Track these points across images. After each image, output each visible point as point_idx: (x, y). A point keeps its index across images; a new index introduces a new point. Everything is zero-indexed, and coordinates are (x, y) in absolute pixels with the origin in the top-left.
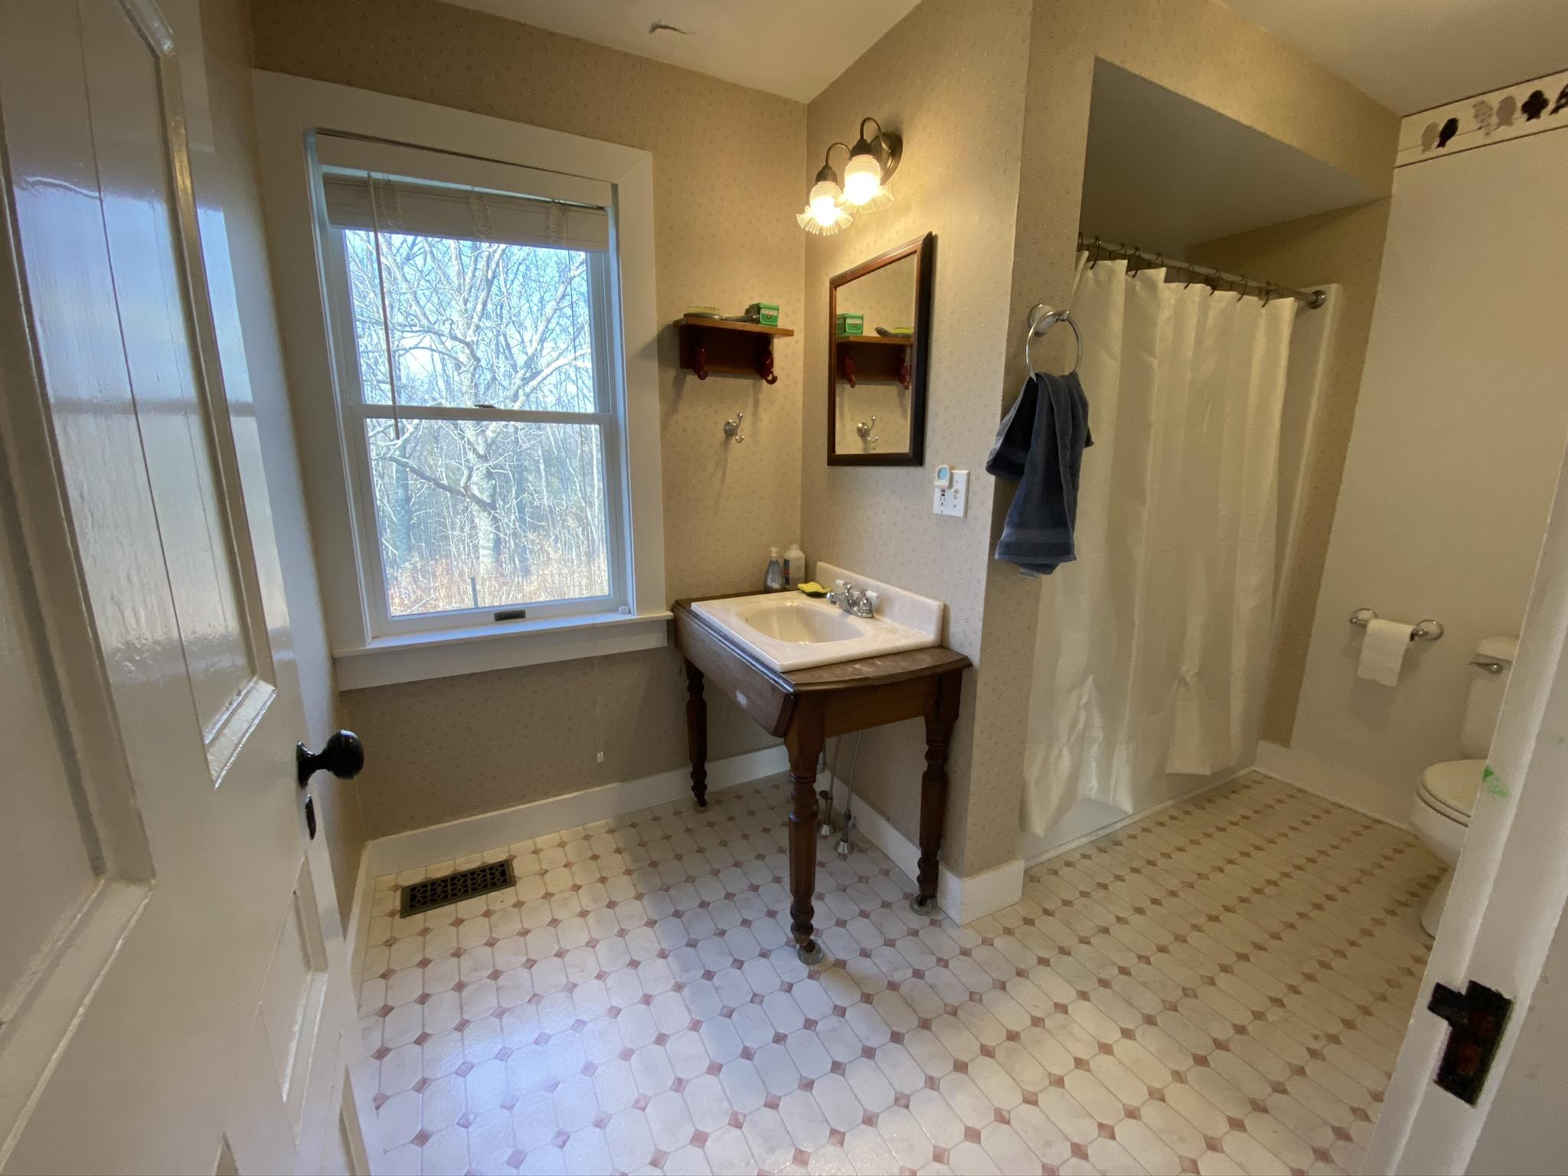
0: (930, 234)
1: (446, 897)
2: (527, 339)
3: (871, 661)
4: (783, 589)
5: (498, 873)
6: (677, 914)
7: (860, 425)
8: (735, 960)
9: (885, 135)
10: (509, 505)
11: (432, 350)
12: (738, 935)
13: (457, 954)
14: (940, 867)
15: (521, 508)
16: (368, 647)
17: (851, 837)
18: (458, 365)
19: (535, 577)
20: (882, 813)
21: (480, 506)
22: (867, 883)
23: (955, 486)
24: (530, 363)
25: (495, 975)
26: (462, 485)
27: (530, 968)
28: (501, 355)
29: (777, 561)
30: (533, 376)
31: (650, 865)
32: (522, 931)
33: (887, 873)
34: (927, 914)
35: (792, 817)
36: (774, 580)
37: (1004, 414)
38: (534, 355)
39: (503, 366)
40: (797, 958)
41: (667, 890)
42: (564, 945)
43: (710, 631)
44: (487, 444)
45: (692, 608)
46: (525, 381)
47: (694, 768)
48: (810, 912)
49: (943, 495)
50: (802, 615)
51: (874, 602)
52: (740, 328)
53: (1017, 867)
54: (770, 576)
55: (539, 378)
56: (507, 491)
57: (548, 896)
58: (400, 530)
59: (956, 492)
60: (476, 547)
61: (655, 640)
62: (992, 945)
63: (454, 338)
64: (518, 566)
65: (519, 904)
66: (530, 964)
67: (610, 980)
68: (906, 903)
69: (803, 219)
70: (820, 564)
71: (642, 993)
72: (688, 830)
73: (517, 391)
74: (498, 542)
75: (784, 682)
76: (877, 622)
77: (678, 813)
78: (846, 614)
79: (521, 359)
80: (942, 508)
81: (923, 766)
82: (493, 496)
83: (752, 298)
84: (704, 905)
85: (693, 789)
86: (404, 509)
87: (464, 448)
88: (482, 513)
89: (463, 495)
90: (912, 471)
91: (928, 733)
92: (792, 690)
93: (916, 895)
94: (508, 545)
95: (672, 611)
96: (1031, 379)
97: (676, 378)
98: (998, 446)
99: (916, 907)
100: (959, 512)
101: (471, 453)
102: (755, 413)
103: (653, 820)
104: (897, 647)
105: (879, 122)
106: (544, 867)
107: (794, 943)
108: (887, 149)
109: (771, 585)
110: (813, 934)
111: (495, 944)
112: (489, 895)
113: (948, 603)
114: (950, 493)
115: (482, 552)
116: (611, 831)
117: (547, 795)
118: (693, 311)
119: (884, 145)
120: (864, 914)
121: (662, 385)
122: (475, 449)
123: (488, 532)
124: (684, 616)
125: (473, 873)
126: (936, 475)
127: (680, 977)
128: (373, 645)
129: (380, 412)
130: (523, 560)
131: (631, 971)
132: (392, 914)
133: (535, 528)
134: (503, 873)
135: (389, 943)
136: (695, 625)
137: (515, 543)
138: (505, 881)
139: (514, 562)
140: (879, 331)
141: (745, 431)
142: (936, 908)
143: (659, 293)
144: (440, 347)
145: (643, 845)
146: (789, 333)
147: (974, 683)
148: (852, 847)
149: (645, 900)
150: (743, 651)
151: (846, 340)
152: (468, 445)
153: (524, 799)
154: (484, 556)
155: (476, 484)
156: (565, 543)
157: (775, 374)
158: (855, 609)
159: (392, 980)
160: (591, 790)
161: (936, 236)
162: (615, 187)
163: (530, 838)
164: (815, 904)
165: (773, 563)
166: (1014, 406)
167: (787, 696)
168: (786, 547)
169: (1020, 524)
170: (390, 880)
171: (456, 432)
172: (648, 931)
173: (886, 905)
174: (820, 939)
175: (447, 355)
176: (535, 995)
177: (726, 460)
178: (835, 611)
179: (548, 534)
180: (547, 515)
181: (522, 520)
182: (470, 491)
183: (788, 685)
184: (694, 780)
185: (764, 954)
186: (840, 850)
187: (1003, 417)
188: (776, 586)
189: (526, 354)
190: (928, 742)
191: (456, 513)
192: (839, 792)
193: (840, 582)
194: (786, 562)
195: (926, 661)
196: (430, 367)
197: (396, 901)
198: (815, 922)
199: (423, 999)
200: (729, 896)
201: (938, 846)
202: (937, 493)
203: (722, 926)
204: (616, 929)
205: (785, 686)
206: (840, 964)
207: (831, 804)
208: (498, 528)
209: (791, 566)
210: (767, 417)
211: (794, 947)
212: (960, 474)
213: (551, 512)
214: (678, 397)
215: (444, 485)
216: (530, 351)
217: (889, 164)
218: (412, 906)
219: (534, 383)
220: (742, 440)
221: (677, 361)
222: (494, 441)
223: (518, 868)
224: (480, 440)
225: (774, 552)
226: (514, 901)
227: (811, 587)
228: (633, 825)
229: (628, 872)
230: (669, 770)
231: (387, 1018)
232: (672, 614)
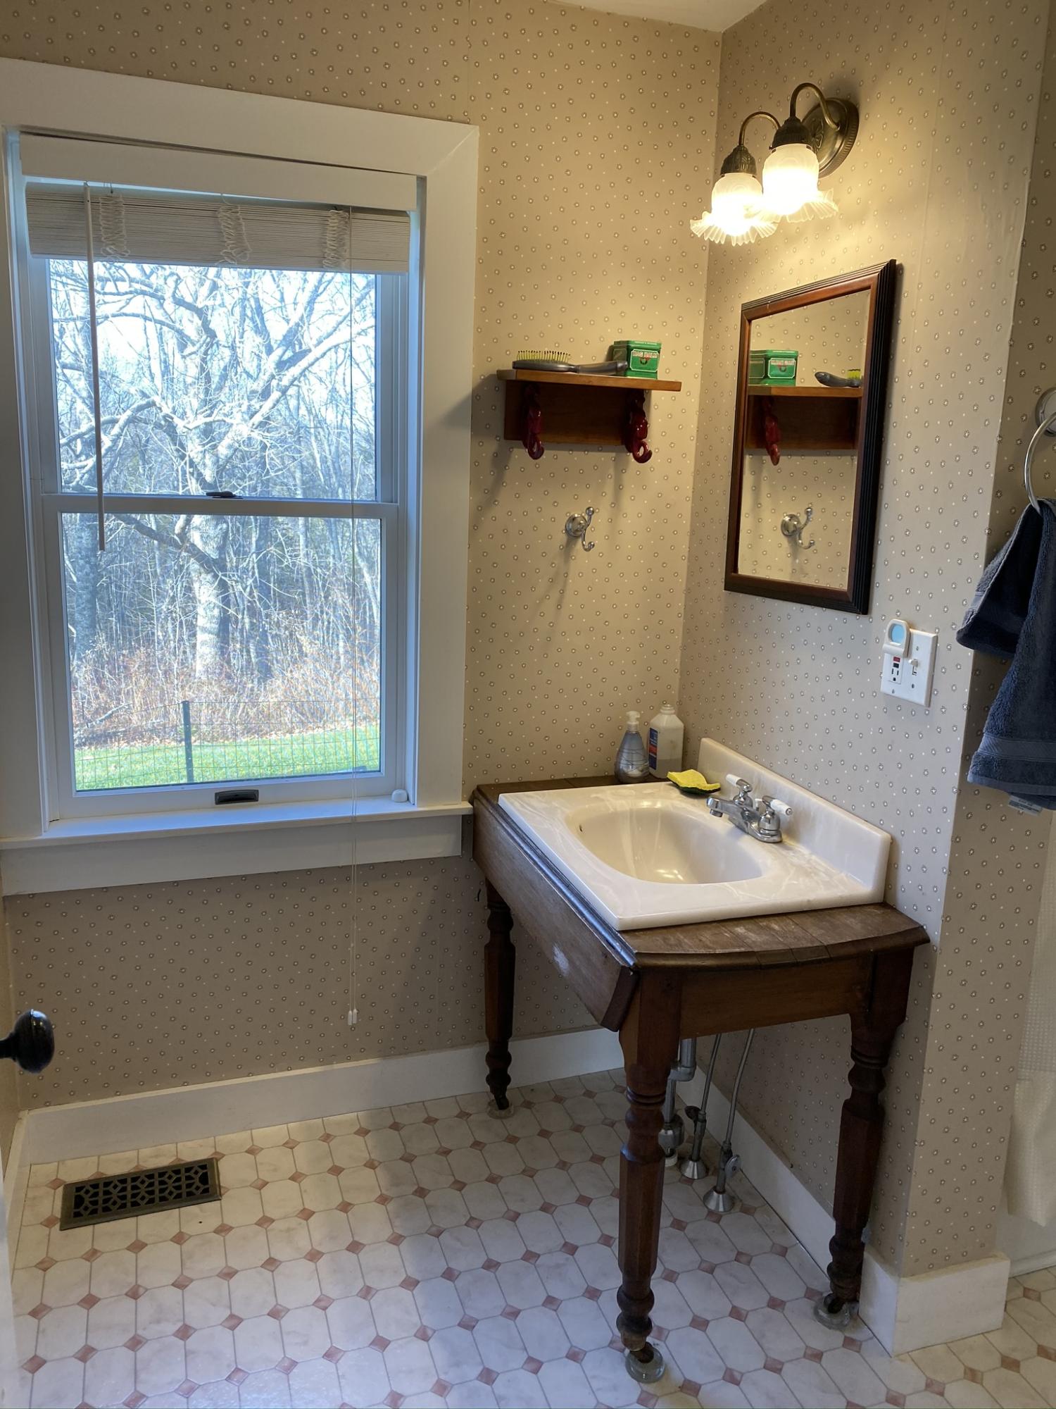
0: (893, 262)
1: (124, 1206)
2: (289, 299)
3: (764, 923)
4: (647, 778)
5: (197, 1178)
6: (449, 1275)
7: (787, 519)
8: (530, 1359)
9: (829, 102)
10: (245, 564)
11: (146, 318)
12: (537, 1322)
13: (134, 1294)
14: (866, 1254)
15: (263, 565)
16: (45, 836)
17: (731, 1185)
18: (183, 341)
19: (279, 682)
20: (783, 1154)
21: (202, 565)
22: (749, 1263)
23: (916, 655)
24: (291, 338)
25: (184, 1332)
26: (176, 532)
27: (233, 1328)
28: (248, 321)
29: (637, 733)
30: (293, 361)
31: (415, 1193)
32: (225, 1271)
33: (783, 1252)
34: (841, 1327)
35: (624, 1152)
36: (630, 763)
37: (990, 557)
38: (298, 325)
39: (251, 342)
40: (625, 1368)
41: (438, 1235)
42: (283, 1301)
43: (522, 845)
44: (218, 467)
45: (500, 803)
46: (282, 365)
47: (491, 1048)
48: (649, 1300)
49: (896, 666)
50: (672, 826)
51: (785, 817)
52: (596, 383)
53: (995, 1272)
54: (625, 756)
55: (303, 363)
56: (244, 536)
57: (265, 1221)
58: (80, 596)
59: (916, 664)
60: (192, 627)
61: (445, 845)
62: (942, 1394)
63: (180, 302)
64: (253, 660)
65: (223, 1229)
66: (234, 1322)
67: (345, 1364)
68: (808, 1306)
69: (698, 227)
70: (706, 741)
71: (388, 1390)
72: (477, 1144)
73: (269, 381)
74: (225, 623)
75: (622, 948)
76: (784, 852)
77: (463, 1115)
78: (739, 831)
79: (277, 330)
80: (893, 686)
81: (846, 1091)
82: (222, 549)
83: (621, 331)
84: (491, 1265)
85: (489, 1080)
86: (88, 562)
87: (184, 473)
88: (203, 575)
89: (179, 547)
90: (850, 620)
91: (855, 1039)
92: (631, 963)
93: (825, 1295)
94: (240, 626)
95: (472, 803)
96: (1031, 509)
97: (496, 455)
98: (977, 607)
99: (823, 1314)
100: (919, 697)
101: (194, 481)
102: (616, 503)
103: (425, 1122)
104: (809, 901)
105: (822, 89)
106: (265, 1176)
107: (621, 1345)
108: (834, 126)
109: (625, 769)
110: (652, 1334)
111: (186, 1286)
112: (182, 1209)
113: (898, 836)
114: (906, 664)
115: (201, 636)
116: (363, 1132)
117: (273, 1068)
118: (528, 357)
119: (828, 121)
120: (736, 1314)
121: (475, 464)
122: (200, 474)
123: (212, 605)
124: (487, 813)
125: (162, 1172)
126: (886, 631)
127: (446, 1373)
128: (51, 833)
129: (79, 503)
130: (262, 652)
131: (375, 1353)
132: (49, 1223)
133: (284, 604)
134: (204, 1179)
135: (45, 1265)
136: (501, 832)
137: (252, 624)
138: (206, 1191)
139: (248, 651)
140: (821, 378)
141: (597, 532)
142: (857, 1319)
143: (478, 329)
144: (159, 315)
145: (408, 1159)
146: (674, 387)
147: (930, 966)
148: (732, 1201)
149: (404, 1245)
150: (568, 885)
151: (767, 394)
152: (191, 467)
153: (240, 1069)
154: (203, 643)
155: (197, 528)
156: (328, 628)
157: (649, 448)
158: (754, 825)
159: (47, 1319)
160: (336, 1066)
161: (901, 267)
162: (422, 181)
163: (244, 1129)
164: (657, 1285)
165: (630, 735)
166: (1005, 548)
167: (624, 970)
168: (656, 711)
169: (1007, 732)
170: (47, 1171)
171: (173, 447)
172: (405, 1294)
173: (775, 1304)
174: (662, 1344)
175: (168, 326)
176: (237, 1370)
177: (566, 575)
178: (722, 825)
179: (303, 612)
180: (302, 578)
181: (266, 591)
182: (189, 541)
183: (626, 953)
184: (490, 1066)
185: (575, 1356)
186: (712, 1205)
187: (988, 560)
188: (634, 772)
189: (288, 321)
190: (855, 1054)
191: (166, 572)
192: (717, 1110)
193: (733, 779)
194: (653, 733)
195: (854, 929)
196: (140, 344)
197: (54, 1204)
198: (656, 1315)
199: (86, 1354)
200: (530, 1256)
201: (863, 1219)
202: (888, 662)
203: (515, 1302)
204: (360, 1285)
205: (623, 953)
206: (690, 1388)
207: (703, 1128)
208: (226, 601)
209: (661, 741)
210: (635, 508)
211: (622, 1351)
212: (923, 637)
213: (310, 575)
214: (499, 480)
215: (151, 529)
216: (295, 319)
217: (837, 146)
218: (77, 1215)
219: (295, 371)
220: (591, 546)
221: (501, 431)
222: (229, 459)
223: (227, 1173)
224: (209, 461)
225: (633, 718)
226: (216, 1223)
227: (689, 778)
228: (396, 1126)
229: (383, 1200)
230: (453, 1046)
231: (37, 1374)
232: (471, 806)
